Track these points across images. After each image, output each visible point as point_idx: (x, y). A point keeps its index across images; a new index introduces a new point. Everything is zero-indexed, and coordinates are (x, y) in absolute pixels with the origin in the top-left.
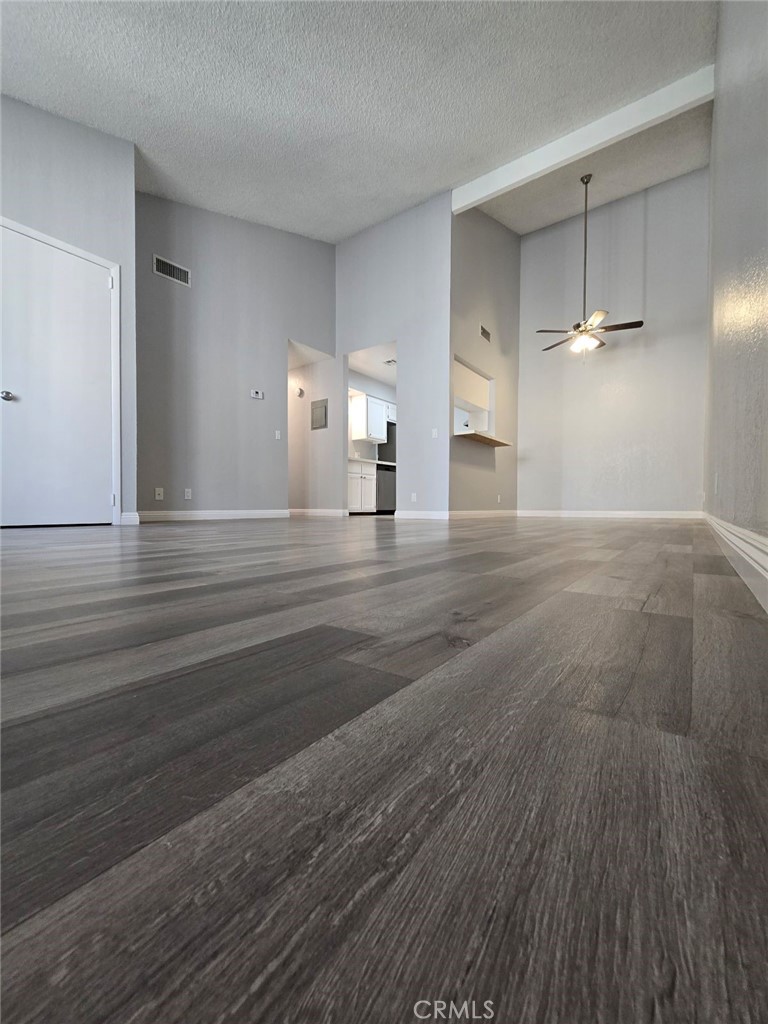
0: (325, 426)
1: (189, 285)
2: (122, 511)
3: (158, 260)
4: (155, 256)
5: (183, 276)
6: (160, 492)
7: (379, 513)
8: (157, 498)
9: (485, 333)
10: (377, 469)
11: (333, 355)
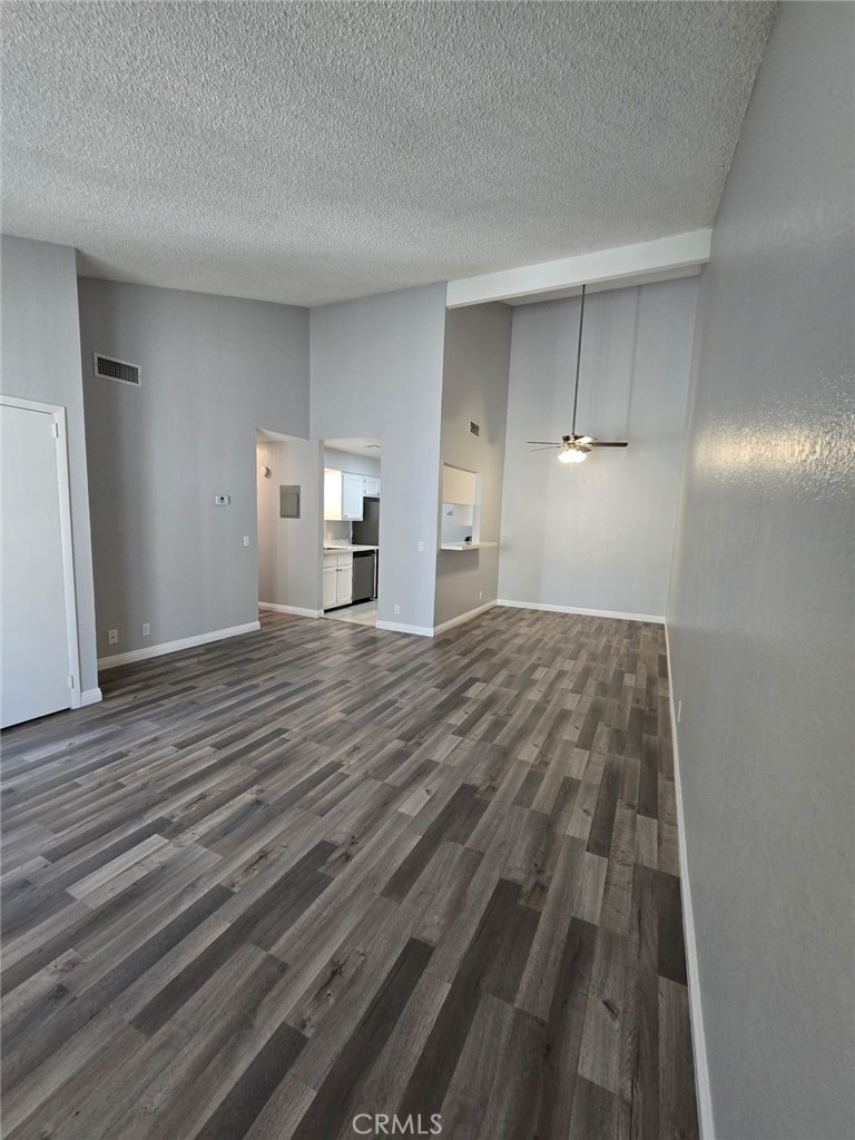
0: (298, 516)
1: (139, 385)
2: (82, 691)
3: (99, 359)
4: (96, 355)
5: (131, 374)
6: (113, 634)
7: (355, 603)
8: (111, 642)
9: (475, 428)
10: (354, 557)
11: (308, 438)
